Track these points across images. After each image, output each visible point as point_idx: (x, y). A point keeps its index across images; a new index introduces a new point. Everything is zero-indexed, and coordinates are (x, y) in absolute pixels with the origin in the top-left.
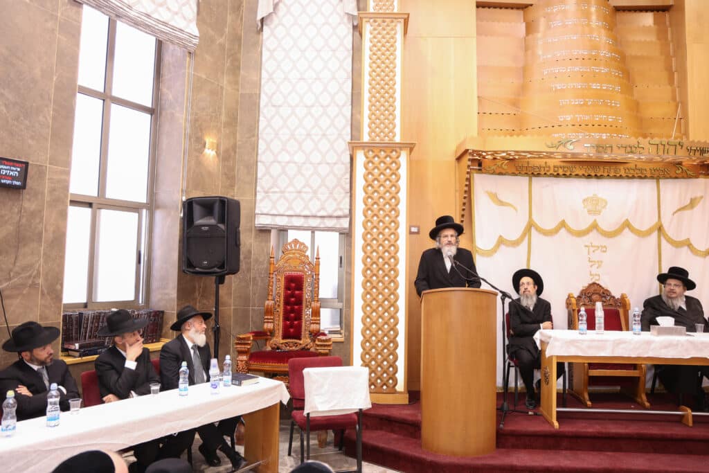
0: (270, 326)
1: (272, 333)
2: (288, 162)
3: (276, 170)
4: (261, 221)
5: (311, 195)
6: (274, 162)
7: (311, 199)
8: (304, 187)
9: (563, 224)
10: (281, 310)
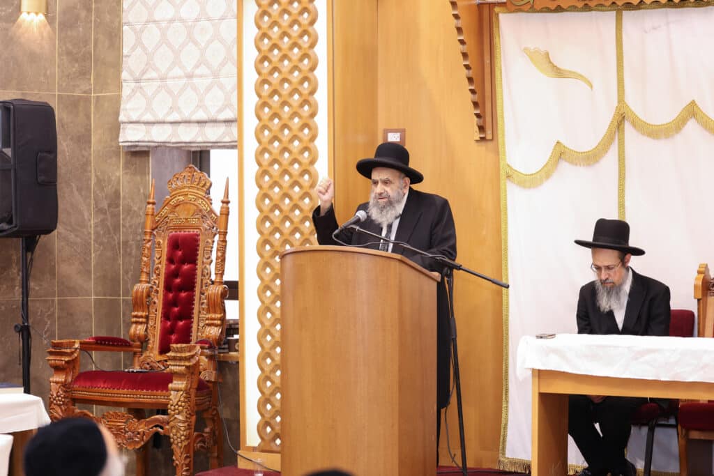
0: (140, 330)
1: (144, 341)
2: (172, 21)
3: (151, 36)
4: (131, 135)
5: (209, 80)
6: (148, 22)
7: (208, 89)
8: (197, 66)
9: (692, 111)
10: (159, 300)
